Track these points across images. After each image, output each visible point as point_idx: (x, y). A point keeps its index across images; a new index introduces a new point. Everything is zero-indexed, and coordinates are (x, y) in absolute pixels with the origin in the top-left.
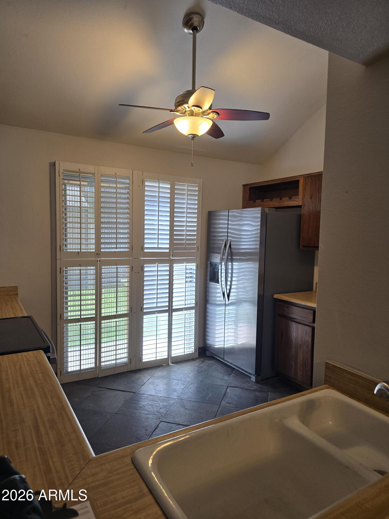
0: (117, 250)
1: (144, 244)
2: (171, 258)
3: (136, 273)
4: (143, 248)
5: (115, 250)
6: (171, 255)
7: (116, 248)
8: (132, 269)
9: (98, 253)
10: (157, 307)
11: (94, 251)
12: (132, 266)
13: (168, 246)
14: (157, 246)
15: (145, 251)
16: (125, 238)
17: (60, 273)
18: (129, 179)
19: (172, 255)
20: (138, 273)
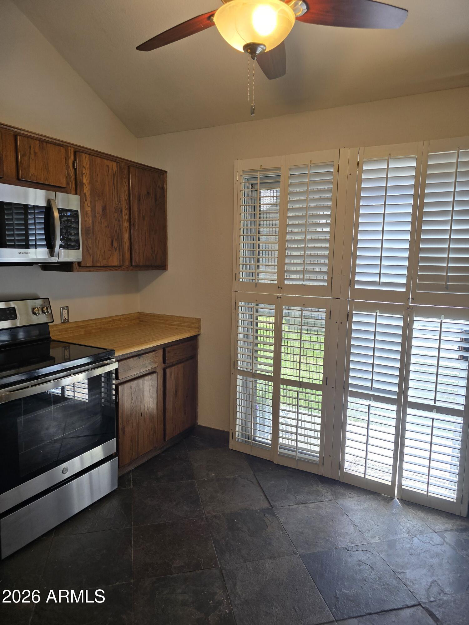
0: (304, 283)
1: (354, 274)
2: (410, 304)
3: (336, 322)
4: (352, 282)
5: (301, 283)
6: (409, 298)
7: (303, 280)
8: (329, 315)
9: (280, 287)
10: (371, 388)
11: (276, 282)
12: (330, 311)
13: (404, 281)
14: (377, 280)
15: (356, 287)
16: (321, 264)
17: (235, 309)
18: (332, 165)
19: (412, 299)
20: (341, 323)
